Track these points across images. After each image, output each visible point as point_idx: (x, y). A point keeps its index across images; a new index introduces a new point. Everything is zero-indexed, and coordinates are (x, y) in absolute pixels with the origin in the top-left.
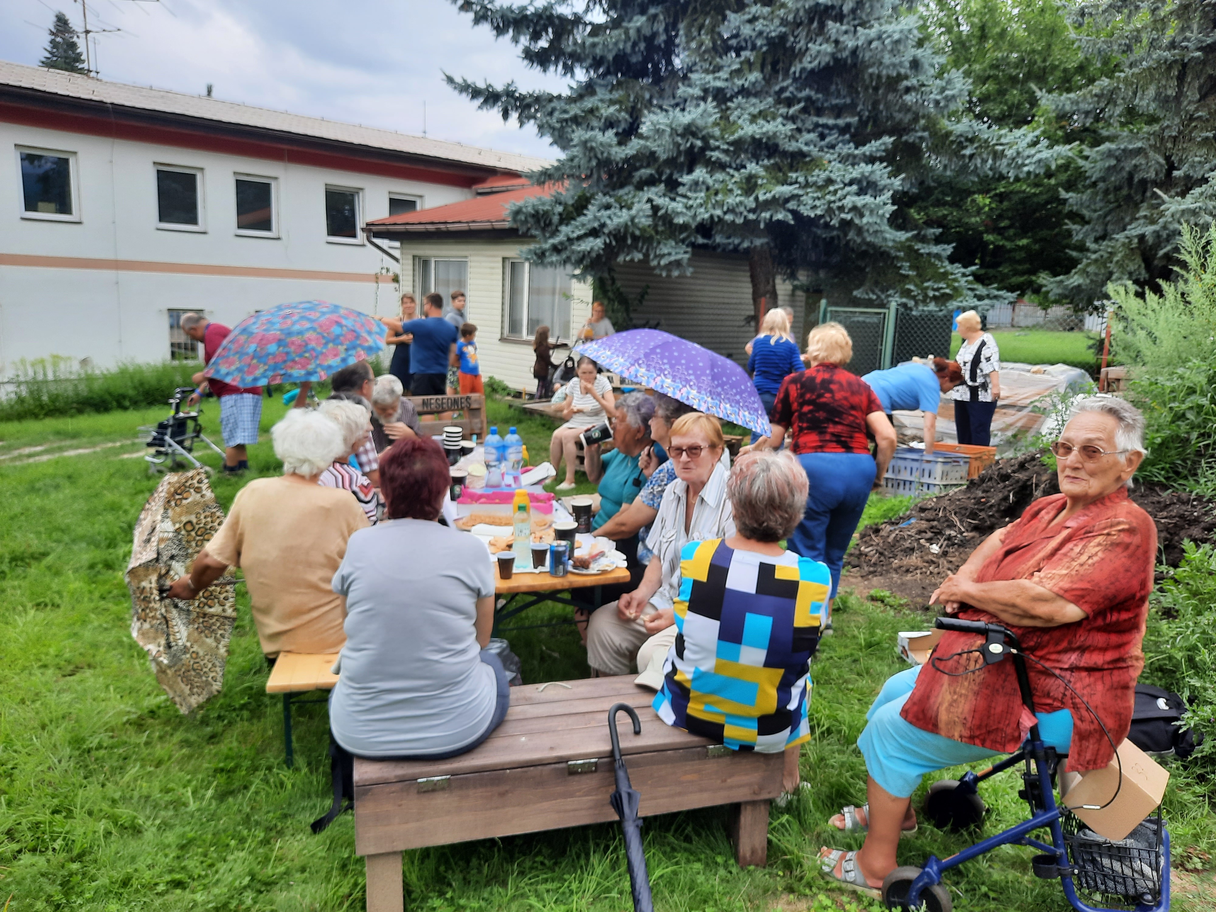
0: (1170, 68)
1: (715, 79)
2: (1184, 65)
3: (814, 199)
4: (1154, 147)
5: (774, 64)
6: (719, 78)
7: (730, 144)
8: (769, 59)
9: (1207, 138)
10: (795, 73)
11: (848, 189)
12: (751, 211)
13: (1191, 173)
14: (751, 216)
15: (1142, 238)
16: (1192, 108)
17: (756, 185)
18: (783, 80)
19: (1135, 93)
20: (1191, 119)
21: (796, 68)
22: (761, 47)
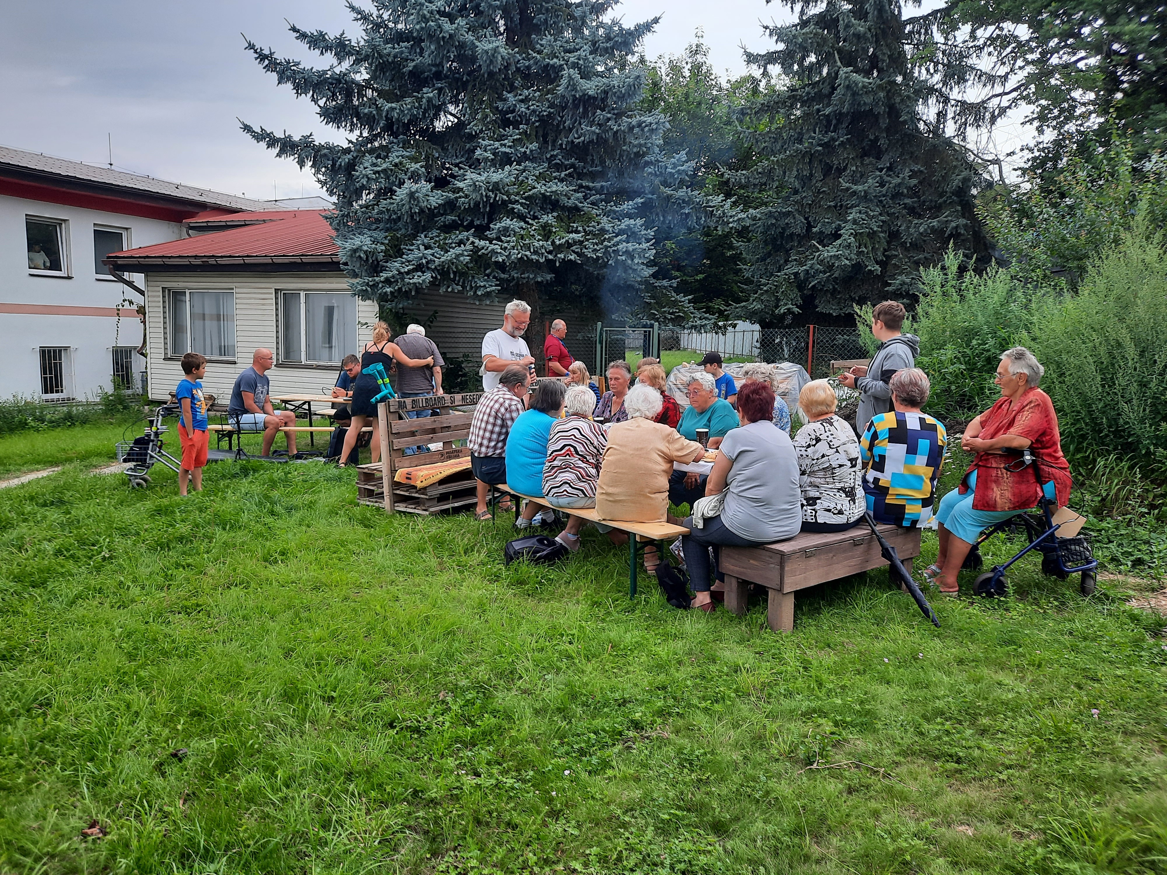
0: (803, 157)
1: (501, 145)
2: (812, 155)
3: (594, 244)
4: (800, 213)
5: (545, 136)
6: (505, 145)
7: (526, 199)
8: (541, 133)
9: (830, 206)
10: (561, 145)
11: (620, 237)
12: (550, 252)
13: (823, 229)
14: (550, 257)
15: (796, 274)
16: (819, 184)
17: (550, 232)
18: (553, 150)
19: (785, 173)
20: (819, 192)
21: (563, 141)
22: (534, 123)
